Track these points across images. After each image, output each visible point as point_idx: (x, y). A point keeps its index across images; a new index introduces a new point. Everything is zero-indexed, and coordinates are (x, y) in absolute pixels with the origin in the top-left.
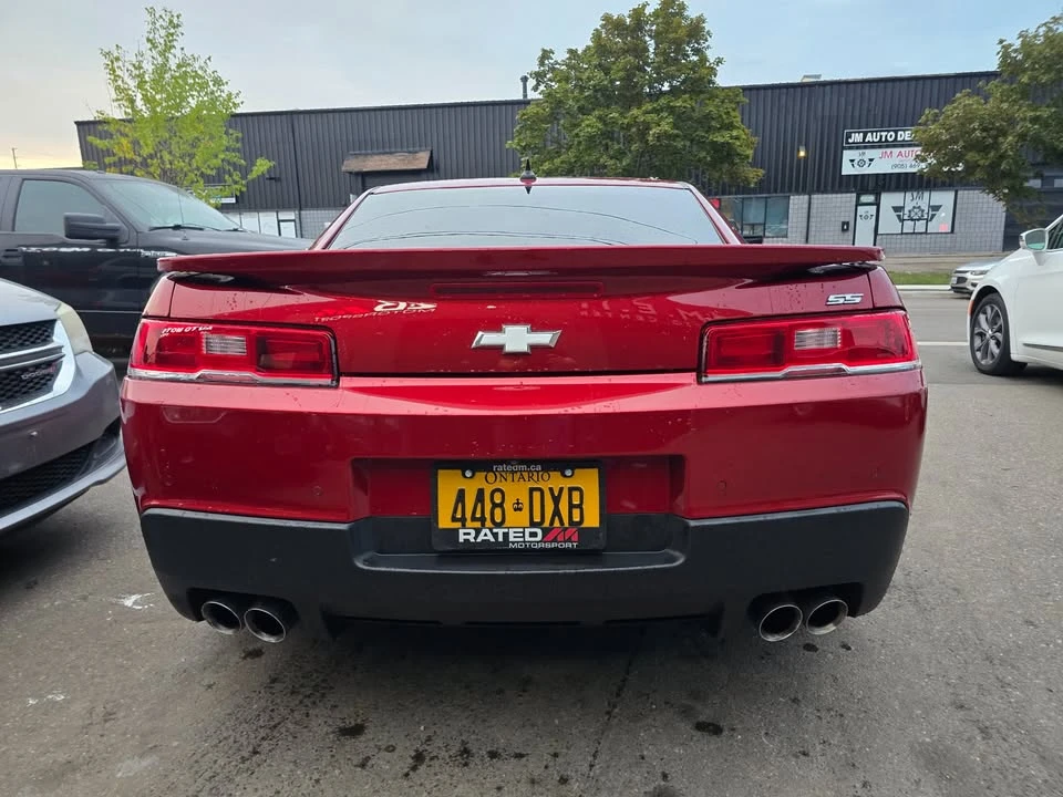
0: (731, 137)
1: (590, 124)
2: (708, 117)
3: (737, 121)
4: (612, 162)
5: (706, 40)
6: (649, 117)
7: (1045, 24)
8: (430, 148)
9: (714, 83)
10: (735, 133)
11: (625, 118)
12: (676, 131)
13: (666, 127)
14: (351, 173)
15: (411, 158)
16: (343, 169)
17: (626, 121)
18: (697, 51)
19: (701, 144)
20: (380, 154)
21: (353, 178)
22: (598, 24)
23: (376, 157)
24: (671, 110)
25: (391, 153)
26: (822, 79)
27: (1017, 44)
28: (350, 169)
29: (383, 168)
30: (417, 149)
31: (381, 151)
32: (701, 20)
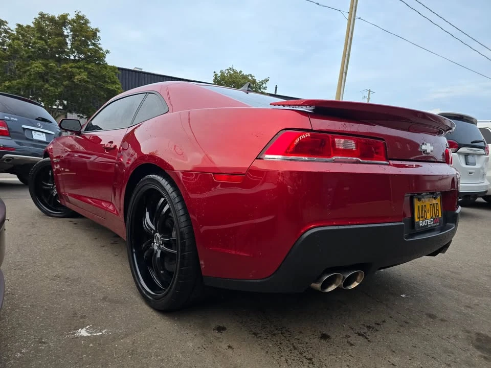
0: (117, 88)
1: (37, 66)
2: (104, 76)
3: (117, 81)
4: (52, 88)
5: (98, 40)
6: (75, 70)
7: (227, 70)
9: (105, 61)
10: (117, 87)
11: (60, 67)
12: (89, 80)
13: (84, 76)
17: (60, 69)
18: (94, 44)
19: (101, 88)
22: (37, 16)
24: (86, 69)
26: (143, 70)
27: (219, 74)
32: (97, 30)
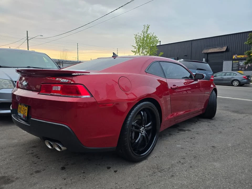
8: (227, 46)
14: (204, 53)
15: (221, 48)
16: (202, 52)
20: (213, 48)
21: (205, 54)
23: (212, 49)
25: (216, 48)
28: (204, 52)
29: (213, 51)
30: (224, 46)
31: (213, 47)
